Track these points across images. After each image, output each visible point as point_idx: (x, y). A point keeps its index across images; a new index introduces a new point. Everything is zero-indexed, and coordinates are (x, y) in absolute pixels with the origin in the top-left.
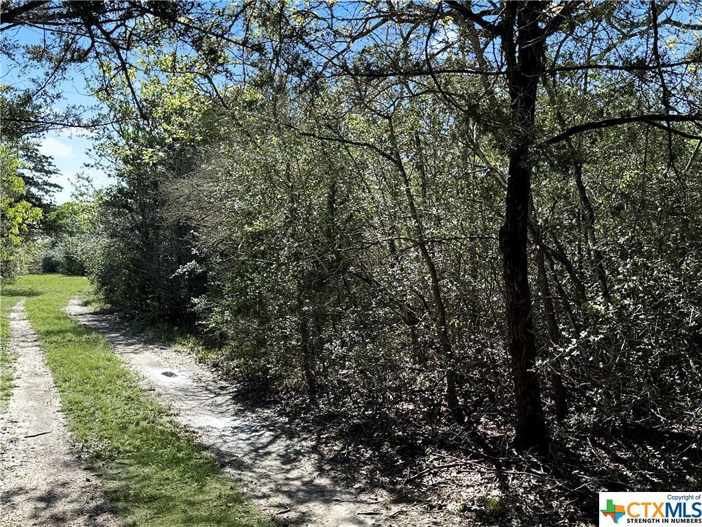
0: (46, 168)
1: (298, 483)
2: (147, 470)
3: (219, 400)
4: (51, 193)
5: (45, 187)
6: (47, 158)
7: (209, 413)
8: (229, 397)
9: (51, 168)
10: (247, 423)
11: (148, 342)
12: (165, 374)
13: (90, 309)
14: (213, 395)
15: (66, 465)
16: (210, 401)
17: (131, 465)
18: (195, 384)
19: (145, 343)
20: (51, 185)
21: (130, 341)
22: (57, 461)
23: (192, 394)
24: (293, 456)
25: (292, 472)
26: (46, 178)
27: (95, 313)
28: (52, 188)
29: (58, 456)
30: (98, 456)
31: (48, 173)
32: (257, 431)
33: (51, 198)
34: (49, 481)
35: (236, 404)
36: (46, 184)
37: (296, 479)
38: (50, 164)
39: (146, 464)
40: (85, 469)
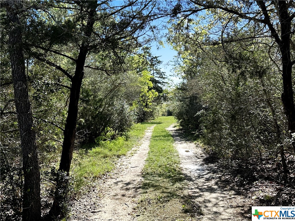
0: (163, 77)
1: (206, 187)
2: (160, 178)
3: (198, 160)
4: (165, 86)
5: (163, 83)
6: (164, 73)
7: (192, 164)
8: (202, 159)
9: (165, 76)
10: (202, 168)
11: (188, 140)
12: (186, 151)
13: (176, 129)
14: (197, 159)
15: (138, 175)
16: (195, 161)
17: (156, 177)
18: (194, 155)
19: (186, 141)
20: (165, 83)
21: (181, 140)
22: (136, 174)
23: (190, 158)
24: (210, 179)
25: (207, 183)
26: (163, 80)
27: (177, 130)
28: (166, 84)
29: (137, 173)
30: (148, 174)
31: (164, 78)
32: (204, 171)
33: (165, 87)
34: (130, 179)
35: (203, 162)
36: (163, 82)
37: (206, 185)
38: (164, 75)
39: (160, 177)
40: (142, 177)
